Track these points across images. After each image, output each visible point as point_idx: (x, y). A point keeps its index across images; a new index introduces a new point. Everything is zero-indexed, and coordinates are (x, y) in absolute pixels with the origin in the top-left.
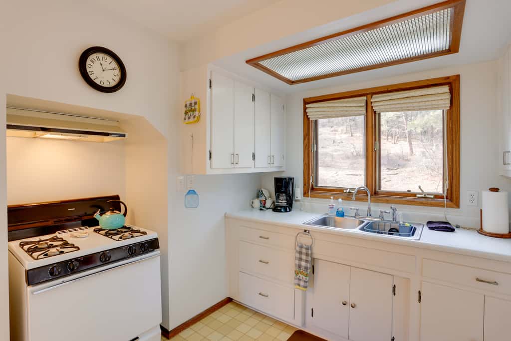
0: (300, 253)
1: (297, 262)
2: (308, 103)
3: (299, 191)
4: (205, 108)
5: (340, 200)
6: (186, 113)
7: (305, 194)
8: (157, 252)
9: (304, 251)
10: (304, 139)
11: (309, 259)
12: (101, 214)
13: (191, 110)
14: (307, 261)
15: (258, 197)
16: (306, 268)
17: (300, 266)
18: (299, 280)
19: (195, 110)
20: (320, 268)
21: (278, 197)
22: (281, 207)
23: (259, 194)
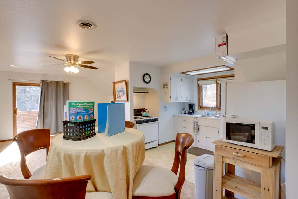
0: (195, 124)
1: (194, 126)
2: (199, 80)
3: (196, 108)
4: (169, 85)
5: (208, 110)
6: (164, 86)
7: (198, 109)
8: (157, 121)
9: (196, 123)
10: (198, 91)
11: (197, 125)
12: (143, 112)
13: (165, 86)
14: (196, 126)
15: (183, 110)
16: (196, 128)
17: (194, 127)
18: (194, 131)
19: (166, 86)
20: (200, 128)
21: (189, 110)
22: (191, 113)
23: (184, 109)
